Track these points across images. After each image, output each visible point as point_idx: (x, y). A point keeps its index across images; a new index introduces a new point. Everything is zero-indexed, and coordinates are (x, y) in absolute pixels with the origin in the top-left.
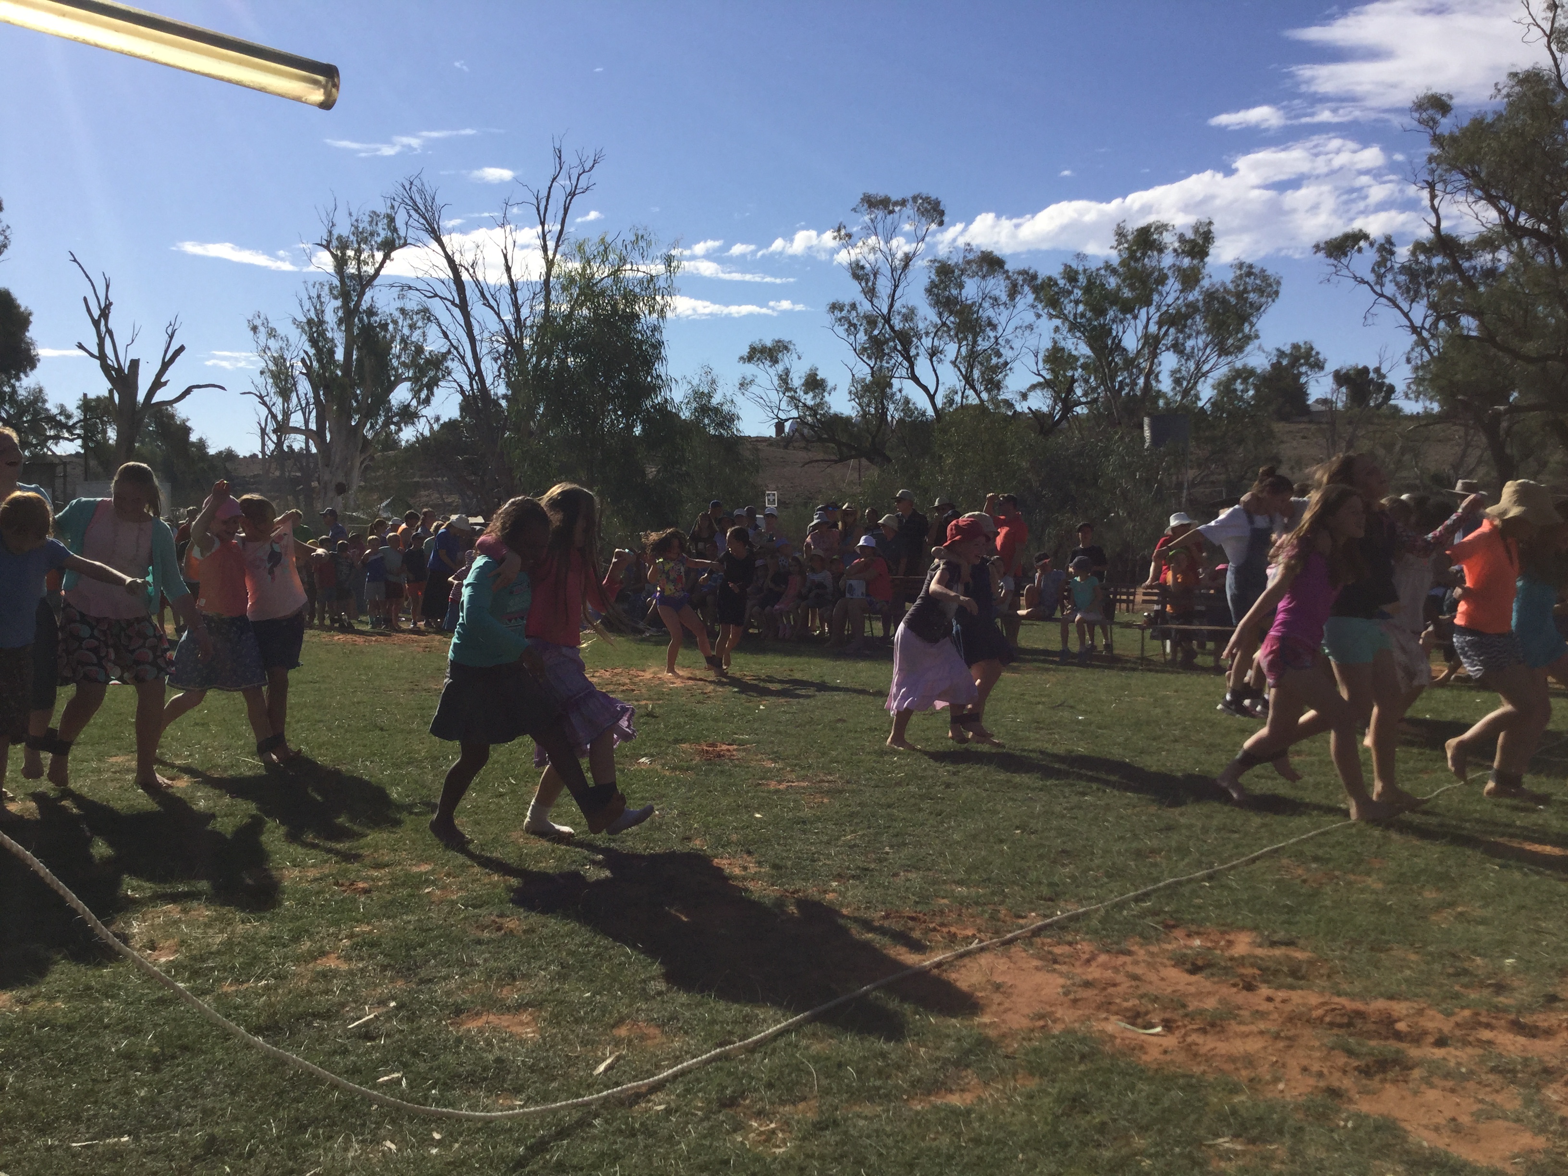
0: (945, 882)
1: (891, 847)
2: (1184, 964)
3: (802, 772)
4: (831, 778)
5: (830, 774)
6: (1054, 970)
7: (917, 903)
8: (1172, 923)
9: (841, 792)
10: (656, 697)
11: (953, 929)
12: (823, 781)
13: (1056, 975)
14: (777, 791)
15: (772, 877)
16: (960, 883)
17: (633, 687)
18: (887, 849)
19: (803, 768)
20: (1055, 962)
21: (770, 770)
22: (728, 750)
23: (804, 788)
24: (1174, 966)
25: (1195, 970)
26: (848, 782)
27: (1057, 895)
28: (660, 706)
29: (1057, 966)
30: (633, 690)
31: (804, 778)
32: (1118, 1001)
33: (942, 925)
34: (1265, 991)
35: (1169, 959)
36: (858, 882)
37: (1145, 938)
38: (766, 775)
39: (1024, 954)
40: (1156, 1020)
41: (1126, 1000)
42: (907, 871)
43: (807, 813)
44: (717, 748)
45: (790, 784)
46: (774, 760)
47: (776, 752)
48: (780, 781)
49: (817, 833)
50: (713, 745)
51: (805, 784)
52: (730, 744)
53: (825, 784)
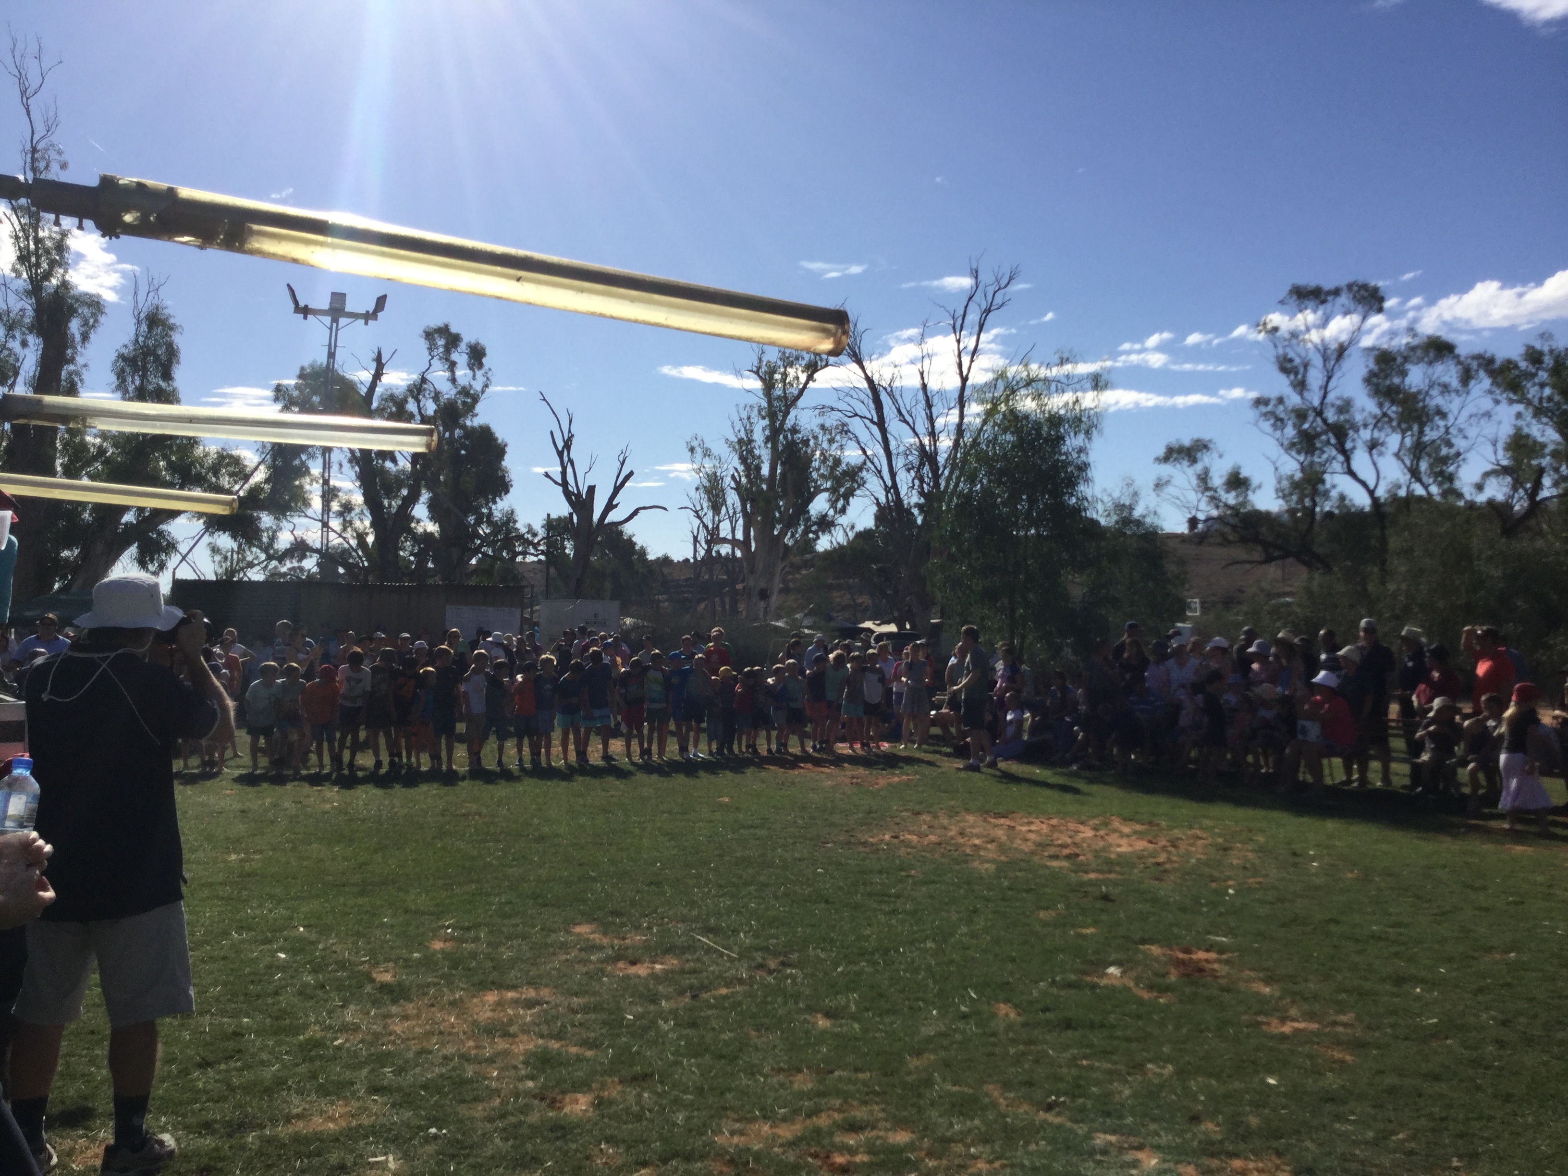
3: (1306, 1007)
4: (1343, 1018)
5: (1341, 1012)
9: (1363, 1045)
10: (1106, 868)
12: (1336, 1023)
14: (1284, 1037)
17: (1077, 851)
19: (1305, 999)
21: (1266, 999)
22: (1207, 961)
23: (1317, 1035)
26: (1369, 1027)
28: (1116, 884)
30: (1077, 855)
31: (1311, 1016)
38: (1265, 1007)
43: (1332, 1081)
44: (1194, 957)
45: (1296, 1025)
46: (1268, 981)
47: (1267, 970)
48: (1283, 1020)
49: (1354, 1121)
50: (1187, 951)
51: (1314, 1026)
52: (1208, 951)
53: (1340, 1029)
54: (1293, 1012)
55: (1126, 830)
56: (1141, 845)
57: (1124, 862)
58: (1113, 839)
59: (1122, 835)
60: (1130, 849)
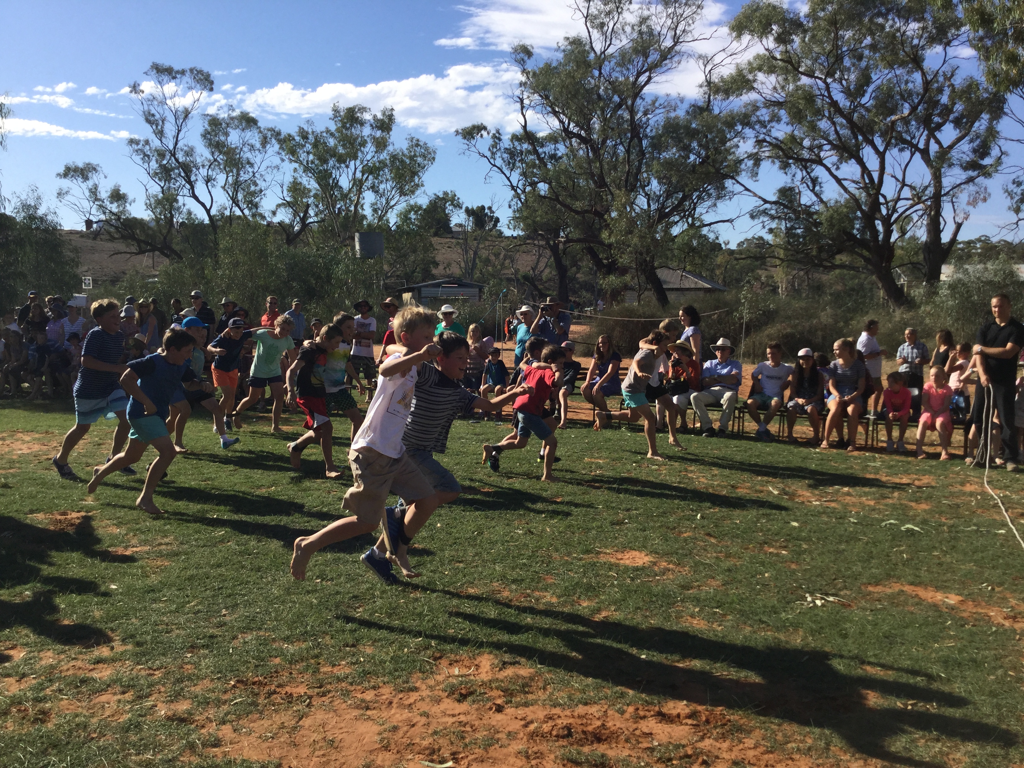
0: (274, 640)
1: (227, 608)
2: (453, 694)
3: (143, 537)
4: (166, 540)
5: (166, 536)
6: (369, 718)
7: (256, 666)
8: (438, 655)
9: (177, 554)
10: (7, 466)
11: (288, 689)
12: (160, 544)
13: (371, 723)
14: (126, 558)
15: (136, 655)
16: (287, 639)
18: (224, 612)
19: (142, 533)
20: (368, 708)
21: (116, 537)
22: (78, 518)
23: (148, 553)
24: (447, 697)
25: (462, 698)
26: (182, 543)
27: (357, 641)
28: (14, 476)
29: (369, 713)
31: (145, 542)
32: (417, 740)
33: (279, 686)
34: (510, 711)
35: (444, 690)
36: (207, 652)
37: (424, 673)
38: (115, 541)
39: (344, 706)
40: (447, 755)
41: (424, 739)
42: (244, 633)
43: (154, 579)
44: (69, 517)
45: (135, 549)
46: (118, 525)
47: (119, 518)
48: (126, 548)
49: (166, 601)
50: (64, 514)
51: (147, 548)
52: (78, 512)
53: (163, 547)
54: (134, 541)
55: (27, 438)
56: (36, 447)
57: (23, 459)
58: (18, 445)
59: (24, 442)
60: (29, 451)
